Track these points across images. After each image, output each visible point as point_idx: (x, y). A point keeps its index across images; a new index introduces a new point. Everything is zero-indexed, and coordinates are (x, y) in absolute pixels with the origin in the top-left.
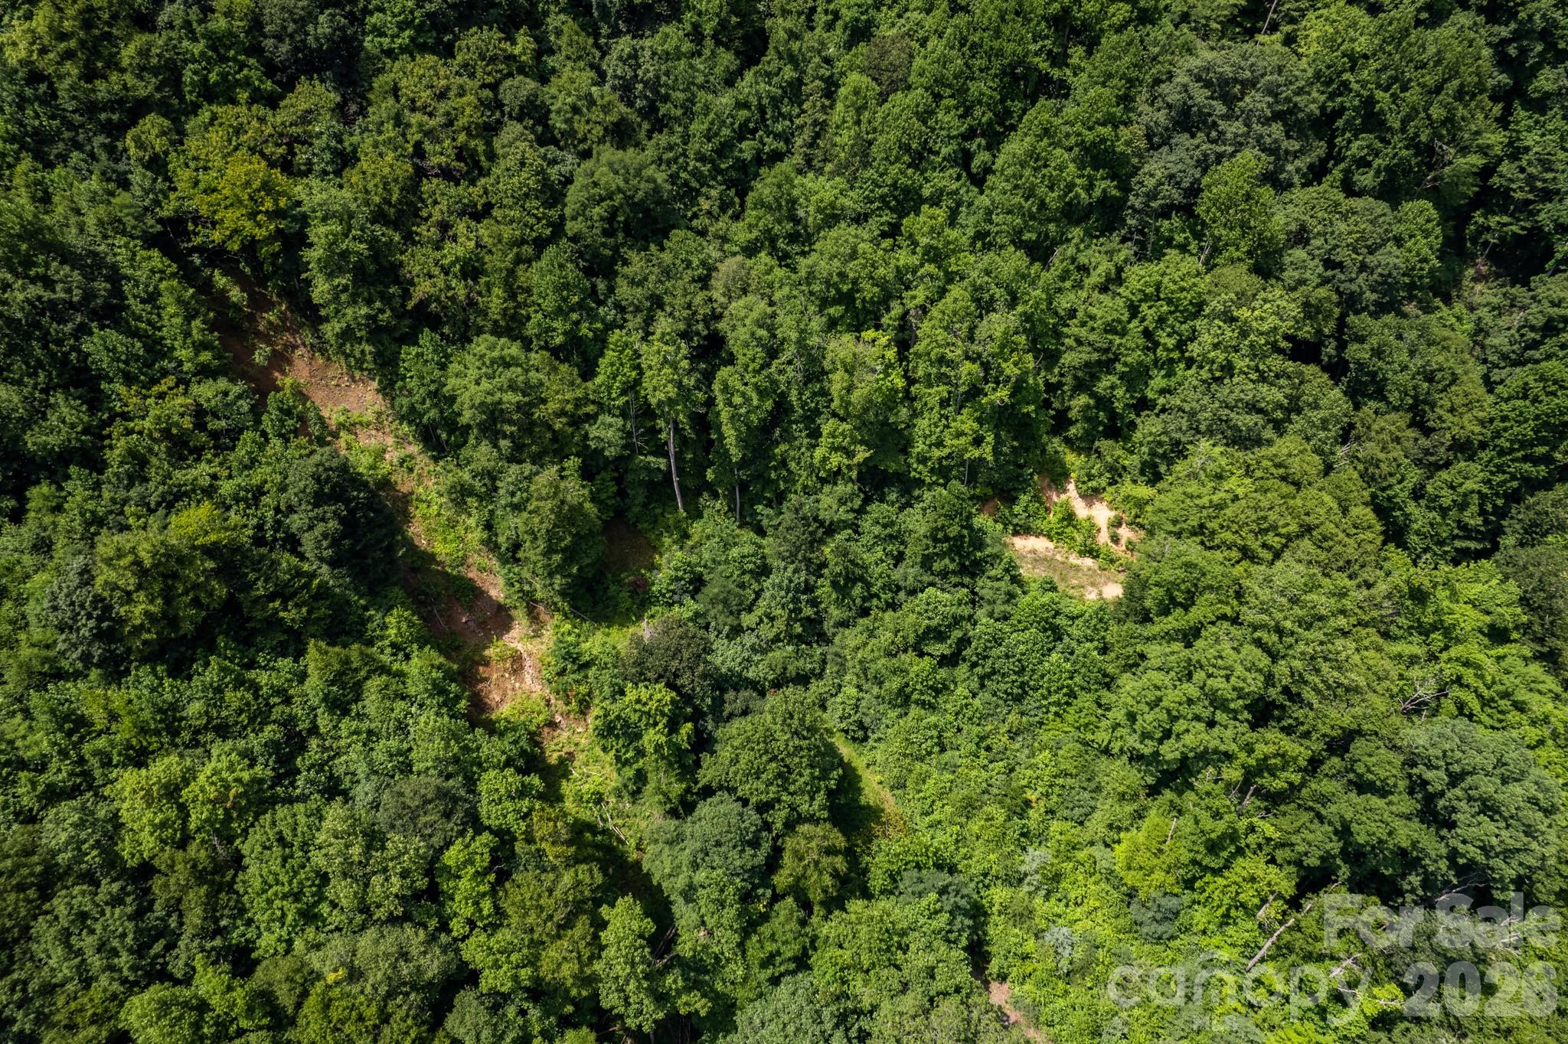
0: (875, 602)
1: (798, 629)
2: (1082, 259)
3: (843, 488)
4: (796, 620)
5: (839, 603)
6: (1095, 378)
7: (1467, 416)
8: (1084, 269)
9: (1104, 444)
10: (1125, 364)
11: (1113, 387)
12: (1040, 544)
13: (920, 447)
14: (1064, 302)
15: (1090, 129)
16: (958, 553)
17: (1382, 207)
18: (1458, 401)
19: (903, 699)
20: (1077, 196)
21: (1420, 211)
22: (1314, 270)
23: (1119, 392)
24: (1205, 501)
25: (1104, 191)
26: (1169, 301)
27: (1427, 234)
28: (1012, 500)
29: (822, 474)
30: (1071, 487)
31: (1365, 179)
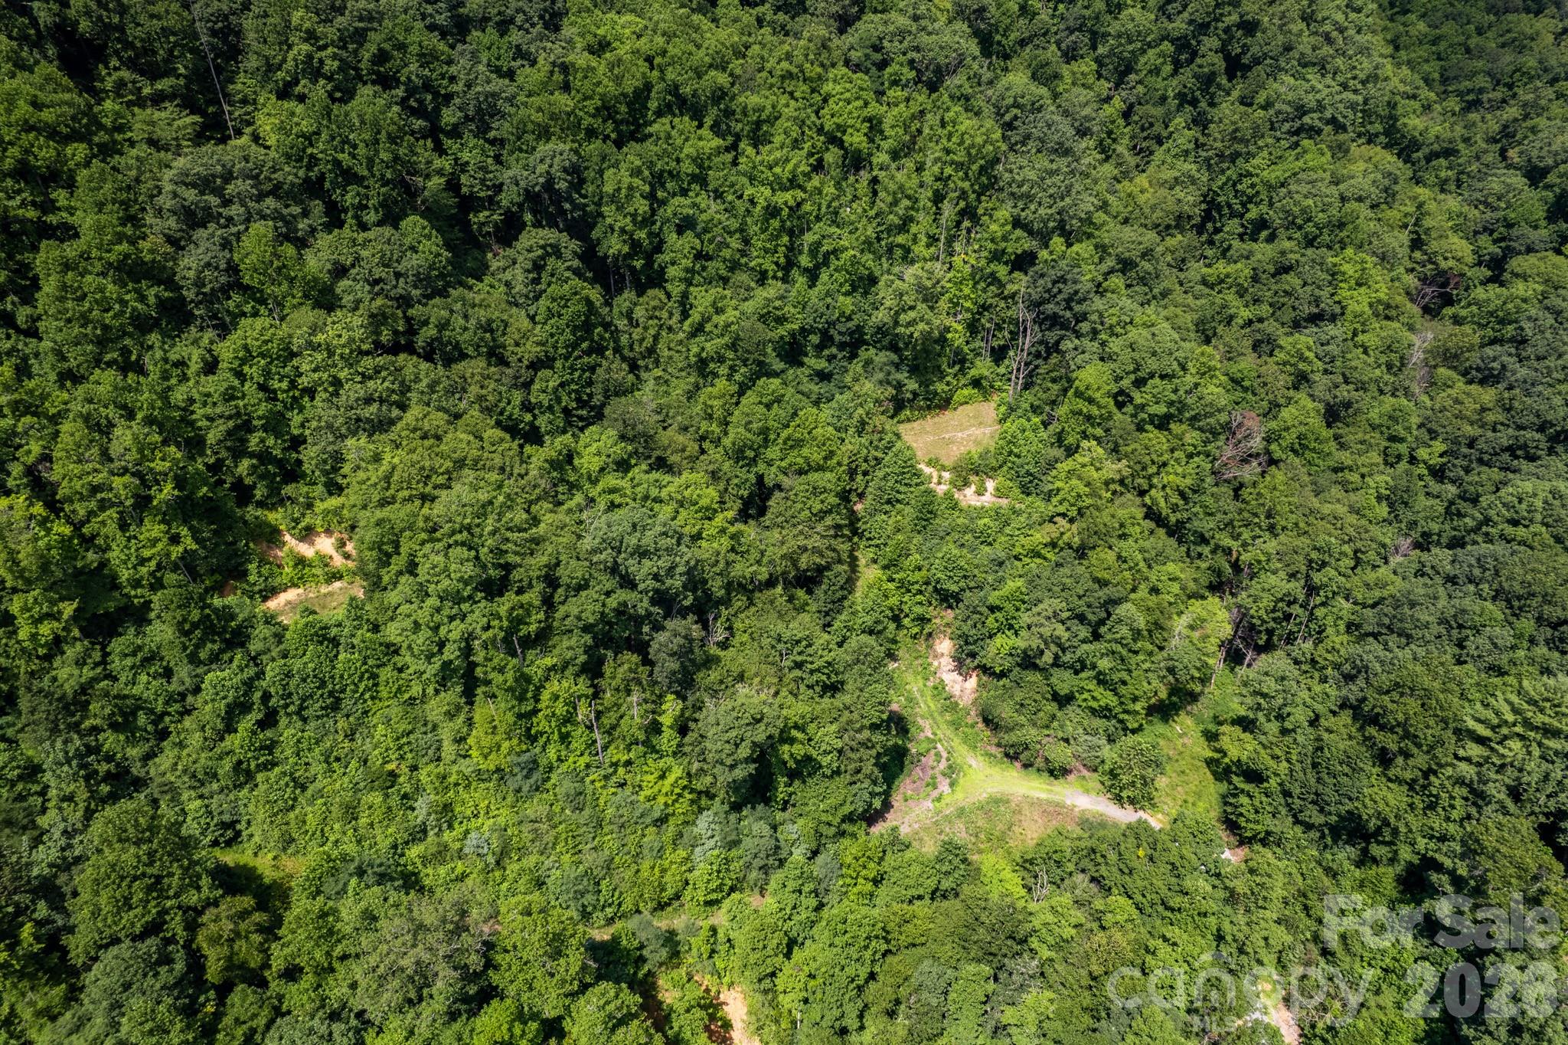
0: (167, 719)
1: (105, 789)
2: (173, 356)
3: (71, 652)
4: (98, 784)
5: (132, 741)
6: (244, 441)
7: (529, 344)
8: (181, 364)
9: (288, 490)
10: (260, 418)
11: (262, 441)
12: (291, 595)
13: (125, 575)
14: (179, 396)
15: (109, 251)
16: (215, 633)
17: (387, 231)
18: (516, 336)
19: (244, 775)
20: (134, 309)
21: (413, 224)
22: (362, 290)
23: (271, 442)
24: (374, 479)
25: (156, 296)
26: (263, 355)
27: (429, 237)
28: (243, 575)
29: (41, 651)
30: (287, 538)
31: (371, 217)
